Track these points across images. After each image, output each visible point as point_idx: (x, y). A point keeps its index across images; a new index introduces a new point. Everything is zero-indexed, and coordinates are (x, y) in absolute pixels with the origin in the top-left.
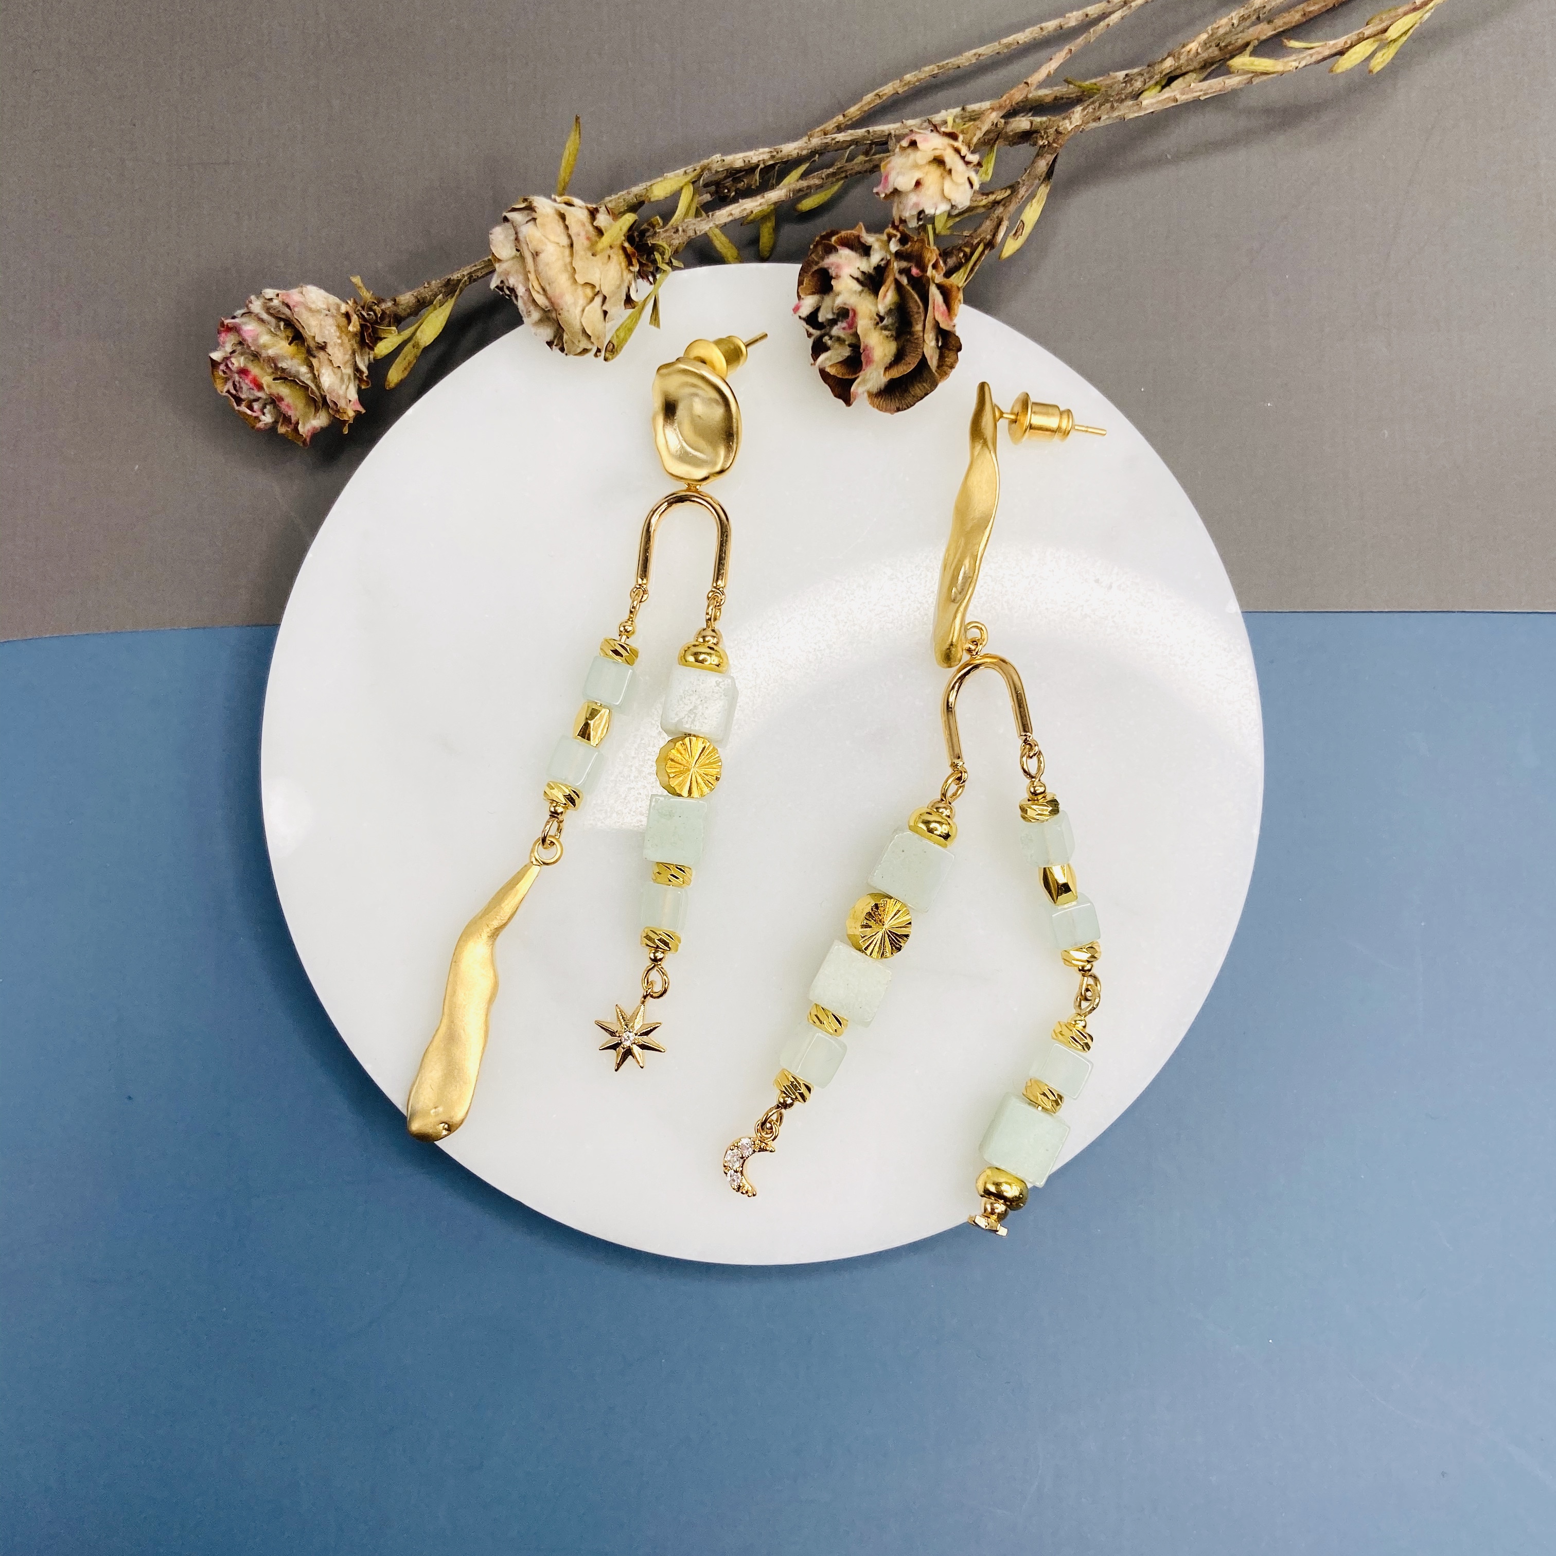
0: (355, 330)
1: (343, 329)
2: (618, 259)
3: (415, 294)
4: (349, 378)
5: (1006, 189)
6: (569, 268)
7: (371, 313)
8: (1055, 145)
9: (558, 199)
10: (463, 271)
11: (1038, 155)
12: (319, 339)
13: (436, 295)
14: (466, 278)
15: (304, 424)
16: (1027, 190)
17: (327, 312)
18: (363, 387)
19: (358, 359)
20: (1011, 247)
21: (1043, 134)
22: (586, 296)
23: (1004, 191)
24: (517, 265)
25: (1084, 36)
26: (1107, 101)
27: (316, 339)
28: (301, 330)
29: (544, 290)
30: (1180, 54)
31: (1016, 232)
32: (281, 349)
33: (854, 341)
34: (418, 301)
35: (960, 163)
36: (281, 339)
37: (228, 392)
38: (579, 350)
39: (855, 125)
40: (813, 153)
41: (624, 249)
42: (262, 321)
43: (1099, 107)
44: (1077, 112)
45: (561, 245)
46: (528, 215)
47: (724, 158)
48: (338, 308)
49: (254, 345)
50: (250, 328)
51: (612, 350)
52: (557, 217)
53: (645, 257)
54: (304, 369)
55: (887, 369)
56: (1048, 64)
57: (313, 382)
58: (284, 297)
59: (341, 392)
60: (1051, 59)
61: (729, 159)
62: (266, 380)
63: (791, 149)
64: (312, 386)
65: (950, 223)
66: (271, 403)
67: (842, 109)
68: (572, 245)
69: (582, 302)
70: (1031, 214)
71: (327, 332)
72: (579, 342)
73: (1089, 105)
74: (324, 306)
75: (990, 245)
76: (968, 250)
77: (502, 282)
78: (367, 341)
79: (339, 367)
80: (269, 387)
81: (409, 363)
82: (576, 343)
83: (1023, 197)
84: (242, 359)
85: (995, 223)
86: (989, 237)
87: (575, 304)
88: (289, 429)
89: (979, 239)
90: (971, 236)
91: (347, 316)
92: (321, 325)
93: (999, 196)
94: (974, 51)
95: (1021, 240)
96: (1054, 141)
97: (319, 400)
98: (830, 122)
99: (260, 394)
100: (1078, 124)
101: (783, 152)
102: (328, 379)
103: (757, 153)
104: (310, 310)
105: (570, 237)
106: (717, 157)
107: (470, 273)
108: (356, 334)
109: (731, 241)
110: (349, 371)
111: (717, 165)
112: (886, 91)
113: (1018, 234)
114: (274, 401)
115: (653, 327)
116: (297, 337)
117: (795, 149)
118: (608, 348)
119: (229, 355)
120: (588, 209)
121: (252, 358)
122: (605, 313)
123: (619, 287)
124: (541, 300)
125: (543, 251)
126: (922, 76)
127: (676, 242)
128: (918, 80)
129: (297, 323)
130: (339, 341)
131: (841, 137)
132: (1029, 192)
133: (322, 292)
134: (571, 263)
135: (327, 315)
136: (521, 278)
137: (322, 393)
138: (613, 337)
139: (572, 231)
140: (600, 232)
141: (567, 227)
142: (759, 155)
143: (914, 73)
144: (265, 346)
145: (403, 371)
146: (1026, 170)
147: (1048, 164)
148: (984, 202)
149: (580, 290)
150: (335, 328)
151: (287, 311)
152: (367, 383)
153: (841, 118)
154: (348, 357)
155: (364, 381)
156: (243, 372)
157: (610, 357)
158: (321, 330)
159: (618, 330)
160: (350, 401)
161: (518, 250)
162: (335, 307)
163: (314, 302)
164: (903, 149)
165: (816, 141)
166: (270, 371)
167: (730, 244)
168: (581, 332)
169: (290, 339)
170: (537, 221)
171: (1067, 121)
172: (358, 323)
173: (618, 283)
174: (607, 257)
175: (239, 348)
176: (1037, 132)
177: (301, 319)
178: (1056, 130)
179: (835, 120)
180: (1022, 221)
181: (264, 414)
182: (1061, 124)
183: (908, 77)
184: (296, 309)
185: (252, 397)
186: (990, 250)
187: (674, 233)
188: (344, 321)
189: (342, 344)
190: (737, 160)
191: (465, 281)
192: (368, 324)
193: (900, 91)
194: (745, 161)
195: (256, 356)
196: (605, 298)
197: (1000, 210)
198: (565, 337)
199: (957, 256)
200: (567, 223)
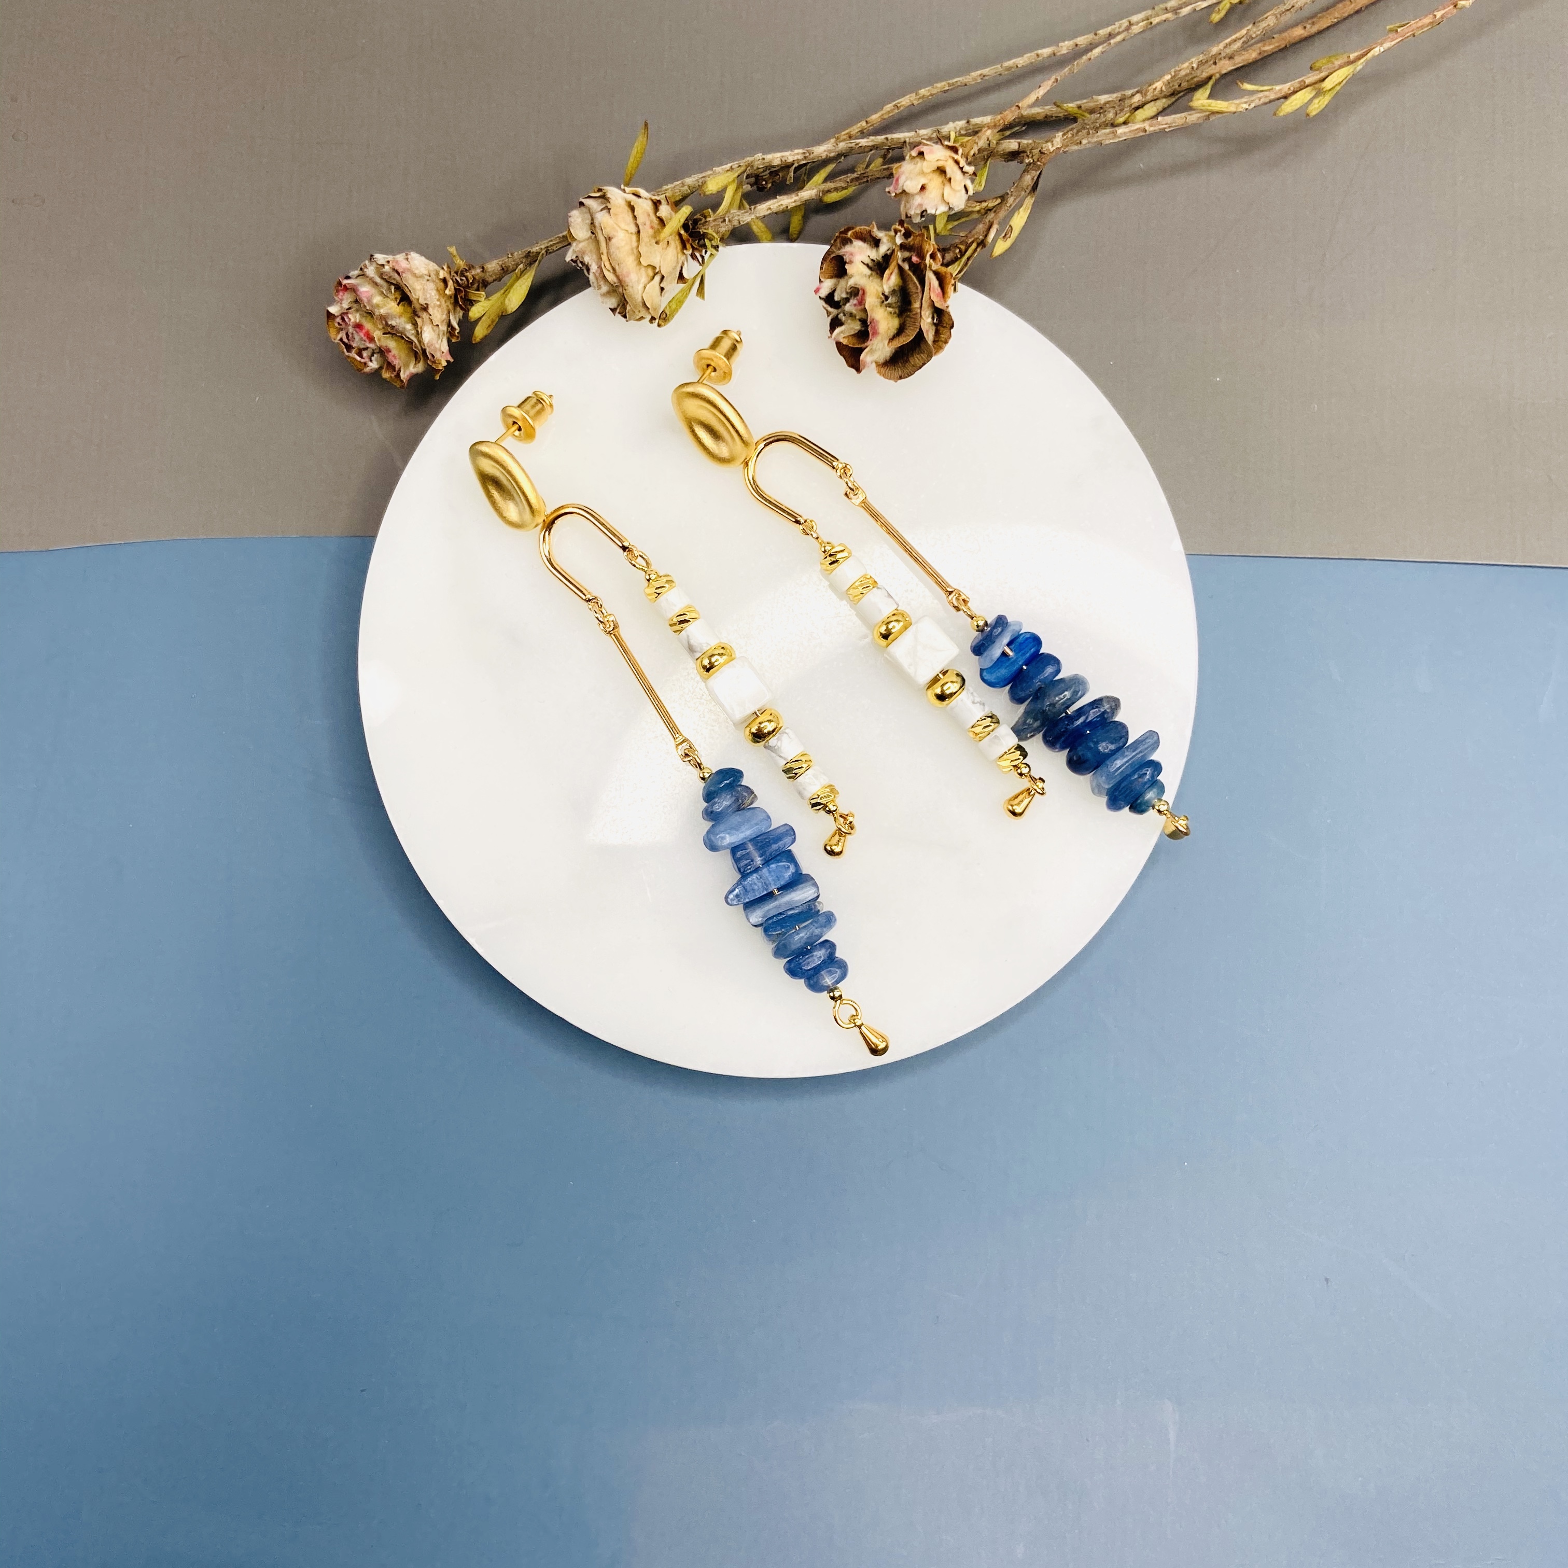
0: (450, 293)
1: (441, 292)
2: (675, 244)
3: (500, 263)
4: (443, 334)
5: (997, 198)
6: (635, 251)
7: (464, 278)
8: (1039, 163)
9: (628, 189)
10: (541, 245)
11: (1024, 171)
12: (422, 301)
13: (517, 265)
14: (543, 251)
15: (404, 372)
16: (1015, 199)
17: (428, 278)
18: (453, 341)
19: (452, 318)
20: (1001, 247)
21: (1028, 154)
22: (648, 275)
23: (994, 200)
24: (592, 246)
25: (1069, 67)
26: (1084, 128)
27: (420, 301)
28: (409, 294)
29: (614, 269)
30: (1147, 91)
31: (1006, 235)
32: (390, 309)
33: (863, 316)
34: (503, 269)
35: (959, 172)
36: (391, 300)
37: (341, 340)
38: (638, 318)
39: (877, 132)
40: (839, 155)
41: (680, 235)
42: (376, 284)
43: (1077, 133)
44: (1058, 136)
45: (630, 232)
46: (602, 203)
47: (764, 156)
48: (438, 274)
49: (369, 304)
50: (365, 289)
51: (663, 318)
52: (627, 208)
53: (697, 242)
54: (409, 327)
55: (892, 339)
56: (1038, 91)
57: (416, 337)
58: (394, 264)
59: (437, 346)
60: (1040, 86)
61: (769, 157)
62: (377, 334)
63: (821, 150)
64: (415, 340)
65: (950, 226)
66: (378, 353)
67: (865, 115)
68: (639, 232)
69: (644, 279)
70: (1019, 221)
71: (428, 296)
72: (639, 312)
73: (1068, 131)
74: (426, 272)
75: (982, 244)
76: (963, 247)
77: (577, 257)
78: (460, 303)
79: (438, 325)
80: (379, 340)
81: (493, 322)
82: (637, 312)
83: (1011, 205)
84: (358, 316)
85: (987, 227)
86: (981, 237)
87: (639, 281)
88: (393, 375)
89: (973, 239)
90: (966, 236)
91: (444, 281)
92: (424, 289)
93: (991, 204)
94: (979, 72)
95: (1009, 242)
96: (1038, 160)
97: (420, 352)
98: (855, 127)
99: (371, 346)
100: (1059, 146)
101: (815, 154)
102: (428, 335)
103: (792, 153)
104: (415, 275)
105: (637, 226)
106: (759, 156)
107: (547, 247)
108: (451, 297)
109: (767, 226)
110: (444, 328)
111: (759, 162)
112: (904, 103)
113: (1007, 236)
114: (382, 352)
115: (698, 298)
116: (404, 298)
117: (825, 151)
118: (662, 317)
119: (345, 311)
120: (652, 200)
121: (365, 314)
122: (662, 289)
123: (674, 269)
124: (610, 277)
125: (615, 236)
126: (934, 91)
127: (723, 230)
128: (931, 95)
129: (406, 288)
130: (438, 303)
131: (863, 142)
132: (1017, 201)
133: (423, 258)
134: (638, 247)
135: (428, 280)
136: (594, 257)
137: (423, 347)
138: (666, 307)
139: (639, 222)
140: (662, 222)
141: (635, 218)
142: (794, 155)
143: (927, 89)
144: (378, 306)
145: (487, 328)
146: (1014, 184)
147: (1033, 179)
148: (977, 208)
149: (643, 269)
150: (435, 291)
151: (396, 276)
152: (458, 337)
153: (864, 123)
154: (444, 316)
155: (455, 336)
156: (358, 326)
157: (663, 324)
158: (423, 294)
159: (670, 302)
160: (443, 352)
161: (593, 233)
162: (435, 272)
163: (417, 268)
164: (913, 158)
165: (842, 146)
166: (380, 326)
167: (766, 229)
168: (641, 304)
169: (398, 301)
170: (611, 211)
171: (1049, 144)
172: (453, 288)
173: (674, 265)
174: (666, 243)
175: (355, 306)
176: (1024, 152)
177: (408, 283)
178: (1040, 151)
179: (859, 125)
180: (1010, 226)
181: (371, 361)
182: (1044, 145)
183: (923, 92)
184: (404, 275)
185: (362, 346)
186: (982, 248)
187: (722, 222)
188: (441, 285)
189: (440, 306)
190: (775, 158)
191: (543, 254)
192: (462, 289)
193: (916, 103)
194: (782, 160)
195: (370, 314)
196: (663, 277)
197: (991, 216)
198: (628, 308)
199: (954, 252)
200: (635, 214)
